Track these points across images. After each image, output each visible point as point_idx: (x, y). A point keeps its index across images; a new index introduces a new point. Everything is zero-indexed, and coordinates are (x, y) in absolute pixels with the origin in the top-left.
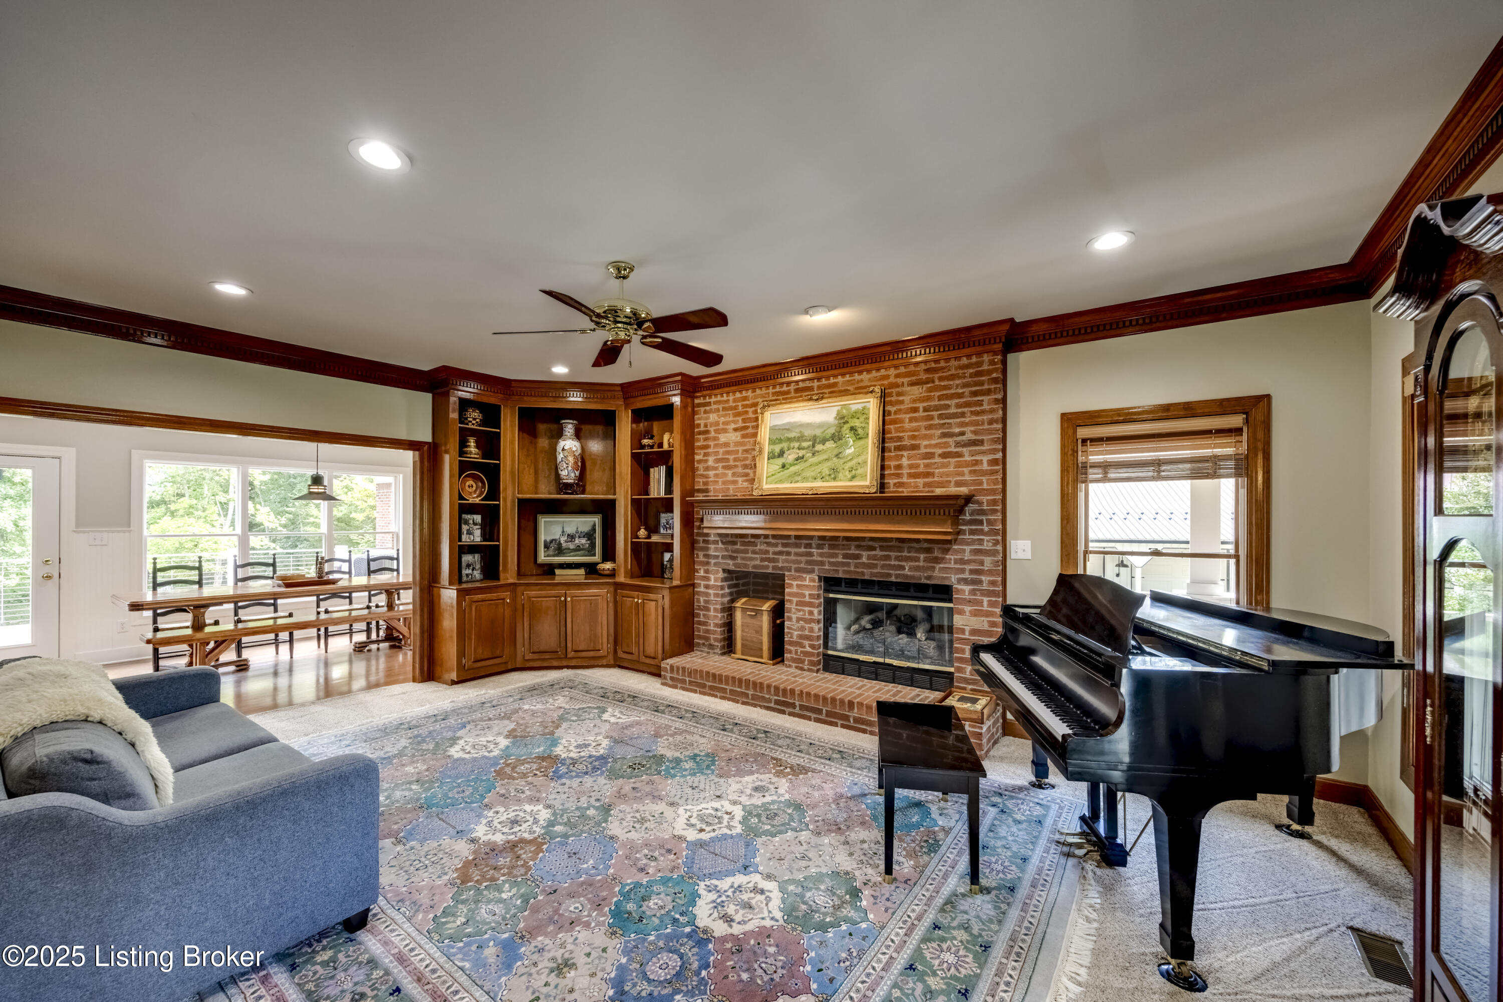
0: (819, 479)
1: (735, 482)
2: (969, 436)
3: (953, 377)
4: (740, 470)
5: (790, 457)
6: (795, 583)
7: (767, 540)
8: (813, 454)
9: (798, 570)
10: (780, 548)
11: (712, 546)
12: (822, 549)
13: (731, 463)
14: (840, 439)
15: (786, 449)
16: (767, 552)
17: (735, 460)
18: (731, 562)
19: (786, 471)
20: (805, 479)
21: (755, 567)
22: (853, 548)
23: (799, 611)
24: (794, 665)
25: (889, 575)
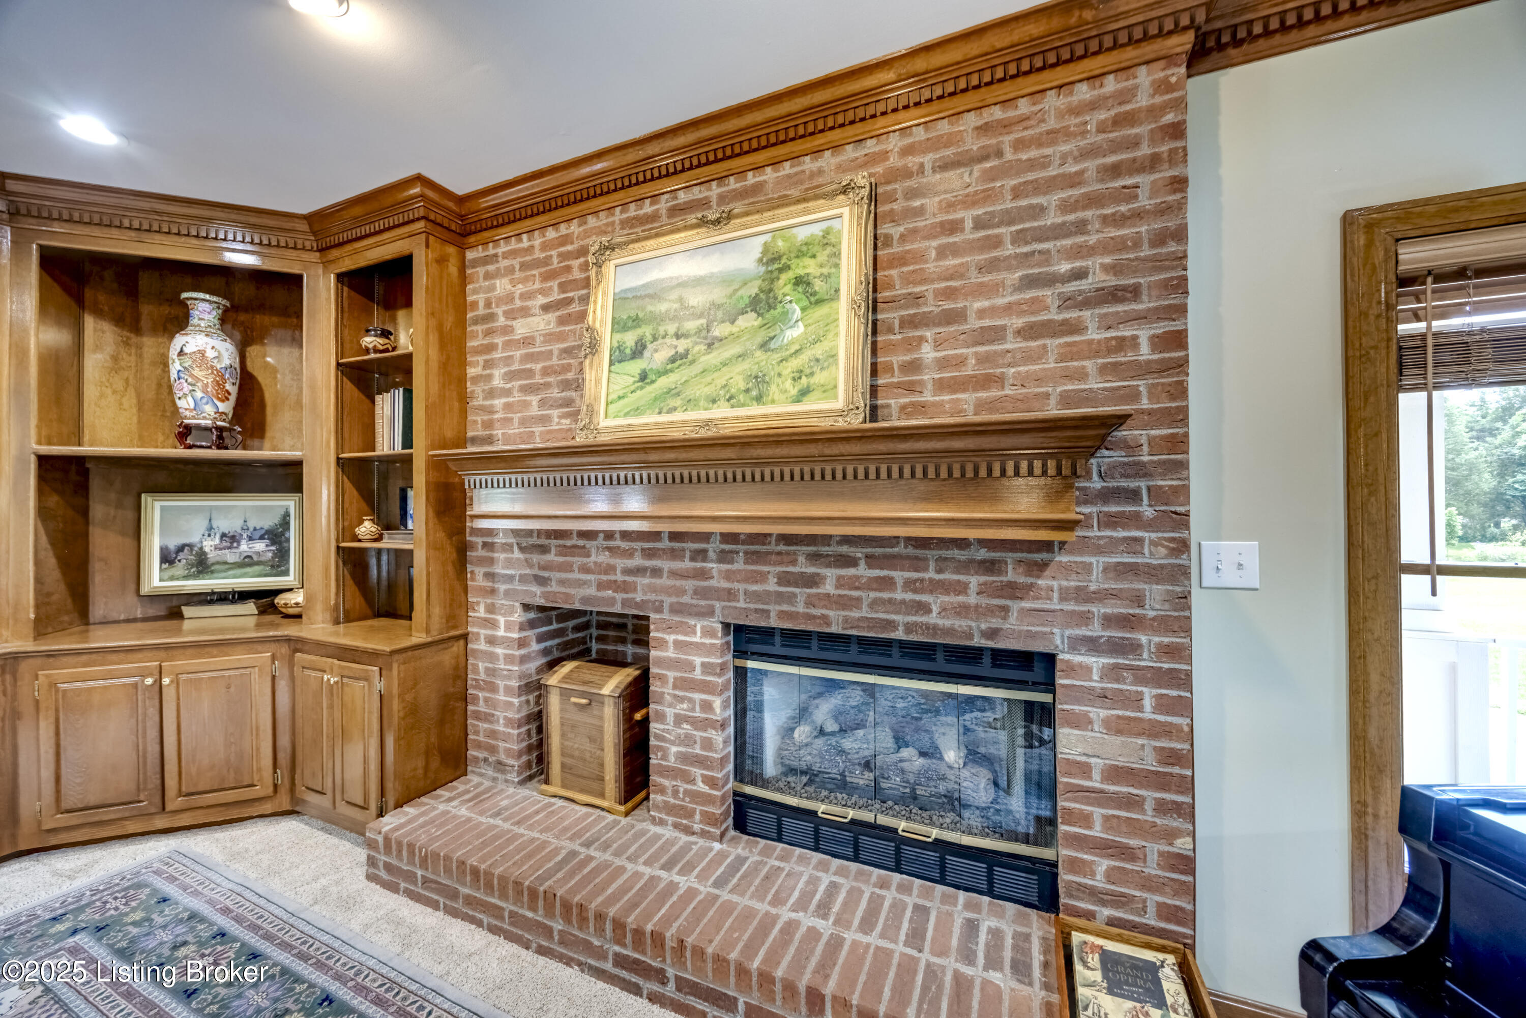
0: (722, 403)
1: (545, 420)
2: (1098, 278)
3: (1053, 136)
4: (555, 393)
5: (658, 356)
6: (671, 638)
7: (611, 543)
8: (710, 345)
9: (677, 609)
10: (638, 561)
11: (501, 556)
12: (731, 562)
13: (538, 379)
14: (771, 307)
15: (649, 337)
16: (610, 569)
17: (546, 372)
18: (536, 589)
19: (649, 388)
20: (691, 403)
21: (585, 600)
22: (801, 559)
23: (681, 700)
24: (670, 820)
25: (891, 625)
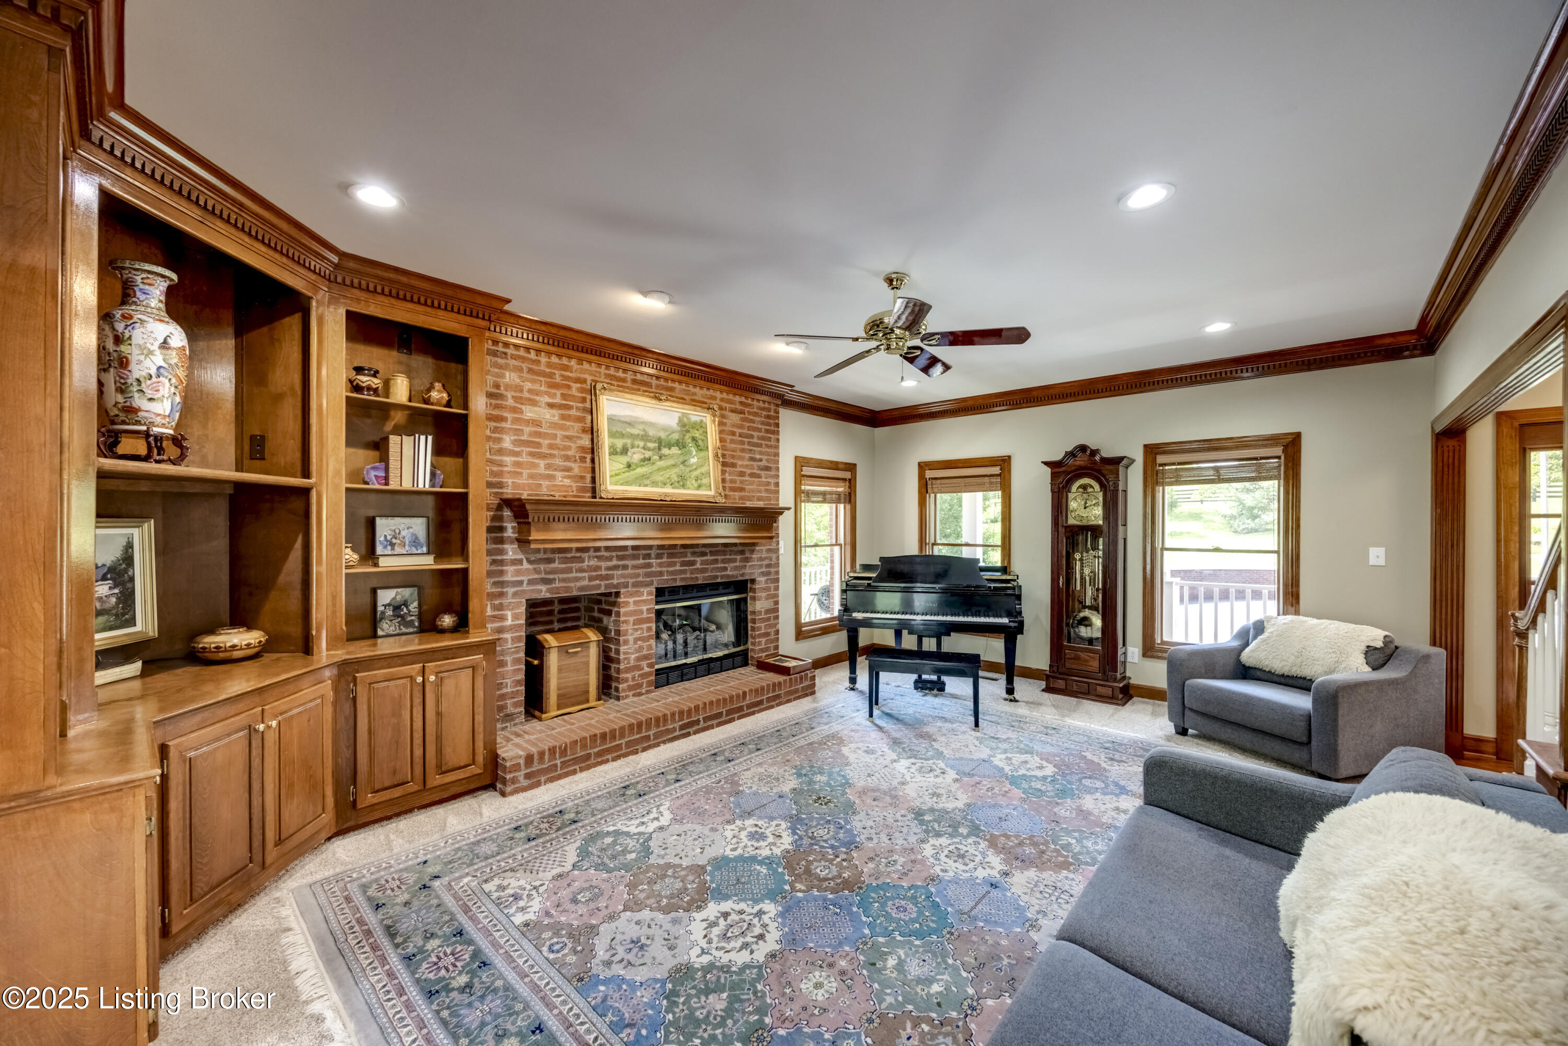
0: (668, 485)
1: (551, 477)
2: (764, 463)
4: (558, 462)
5: (636, 456)
6: (631, 600)
7: (598, 554)
8: (660, 457)
9: (635, 585)
10: (615, 562)
11: (510, 569)
12: (661, 558)
13: (544, 450)
14: (684, 447)
15: (629, 446)
16: (598, 568)
17: (551, 446)
18: (543, 588)
19: (632, 472)
20: (655, 484)
21: (581, 589)
22: (689, 555)
23: (637, 630)
24: (631, 693)
